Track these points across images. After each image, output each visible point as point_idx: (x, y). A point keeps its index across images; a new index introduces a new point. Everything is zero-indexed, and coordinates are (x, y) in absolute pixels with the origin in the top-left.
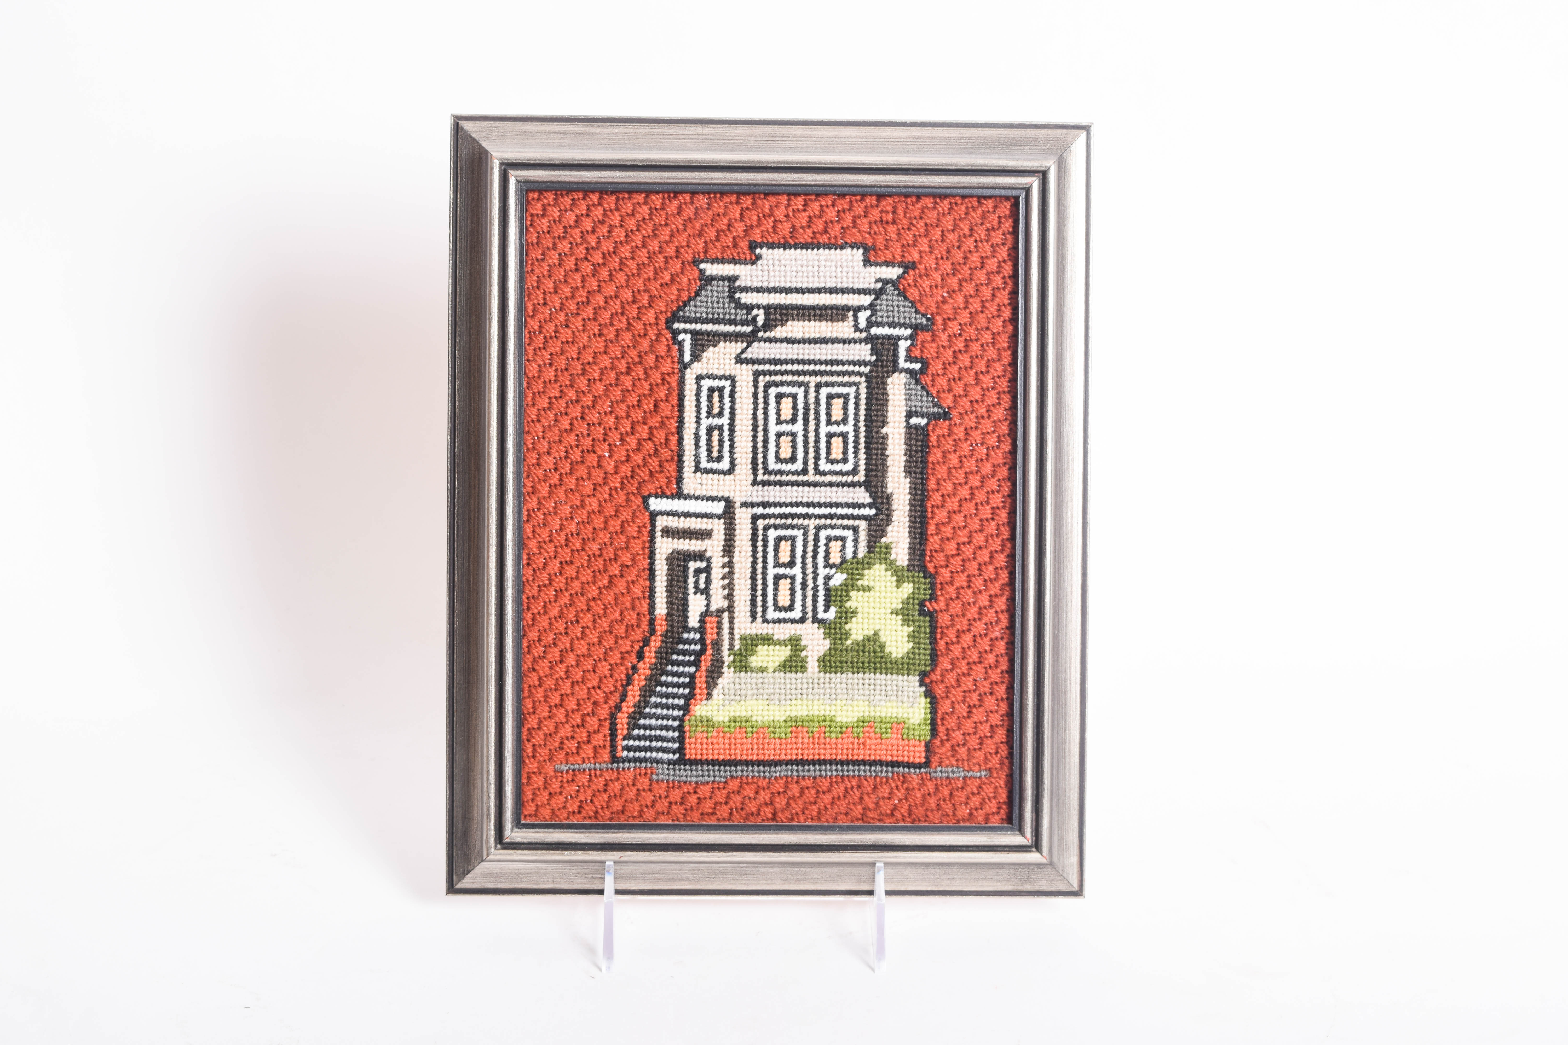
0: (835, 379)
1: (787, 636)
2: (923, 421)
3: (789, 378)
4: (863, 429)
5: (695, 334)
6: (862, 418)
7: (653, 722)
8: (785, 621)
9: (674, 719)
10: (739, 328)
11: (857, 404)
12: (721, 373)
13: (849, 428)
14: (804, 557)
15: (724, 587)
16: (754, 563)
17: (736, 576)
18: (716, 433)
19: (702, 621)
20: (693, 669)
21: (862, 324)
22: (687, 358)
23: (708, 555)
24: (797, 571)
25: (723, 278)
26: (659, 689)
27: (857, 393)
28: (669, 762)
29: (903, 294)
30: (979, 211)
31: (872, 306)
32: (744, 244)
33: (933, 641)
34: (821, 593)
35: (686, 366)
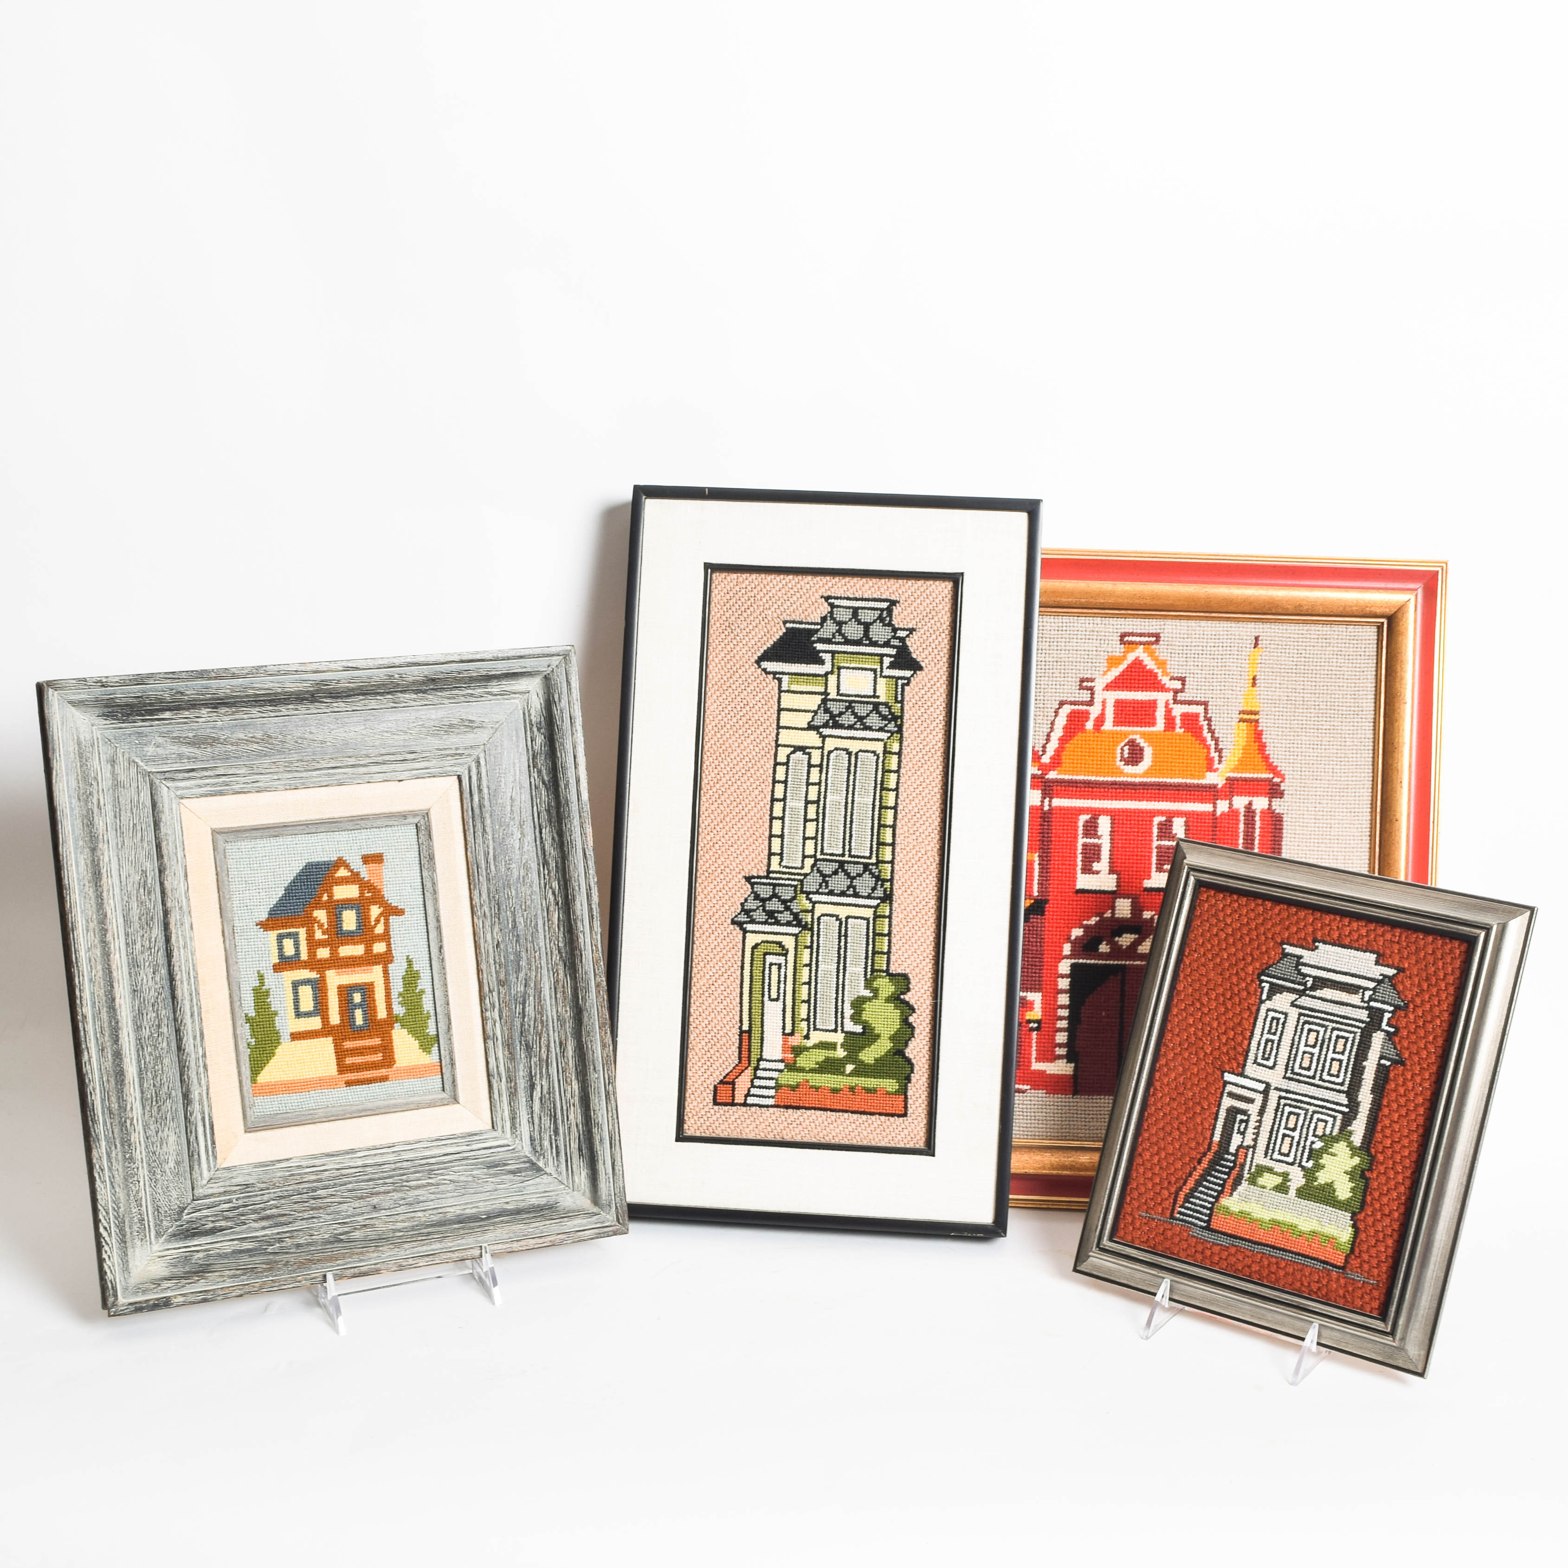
0: (1343, 1027)
1: (1282, 1171)
2: (1388, 1063)
3: (1318, 1021)
4: (1352, 1060)
5: (1271, 984)
6: (1353, 1053)
7: (1198, 1201)
8: (1282, 1161)
9: (1209, 1203)
10: (1296, 986)
11: (1353, 1044)
12: (1281, 1010)
13: (1345, 1058)
14: (1302, 1127)
15: (1254, 1134)
16: (1274, 1123)
17: (1261, 1129)
18: (1270, 1043)
19: (1237, 1150)
20: (1226, 1177)
21: (1366, 999)
22: (1264, 997)
23: (1249, 1113)
24: (1296, 1134)
25: (1294, 956)
26: (1205, 1183)
27: (1354, 1038)
28: (1201, 1227)
29: (1394, 986)
30: (1449, 946)
31: (1374, 990)
32: (1310, 939)
33: (1364, 1196)
34: (1307, 1151)
35: (1262, 1002)
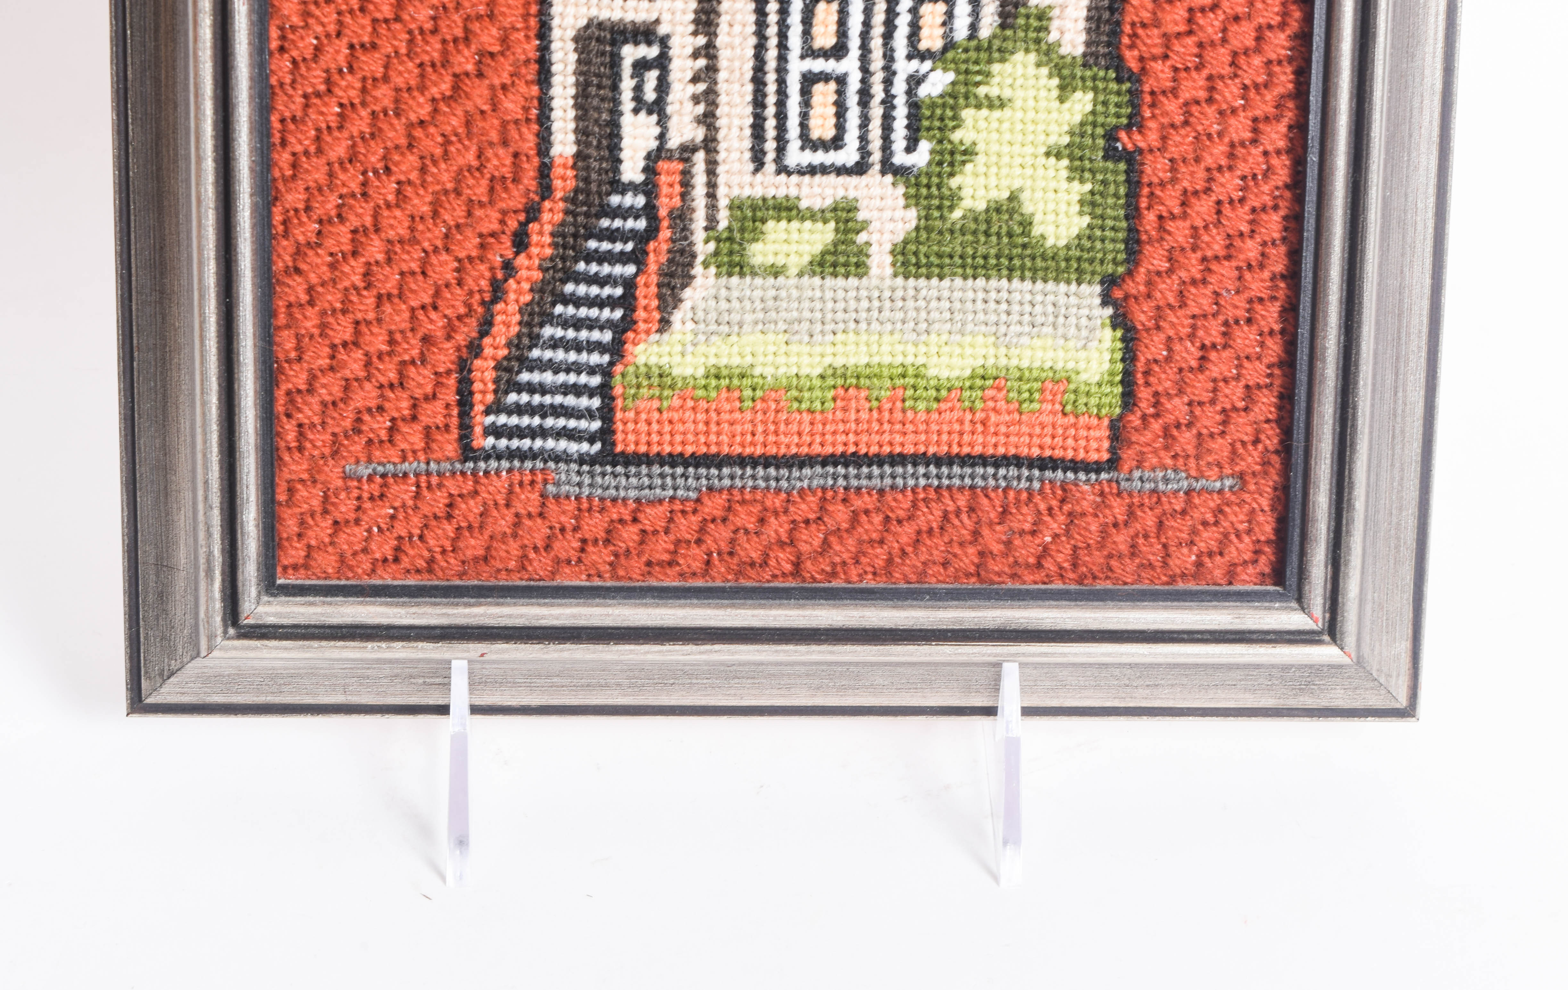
1: (829, 202)
7: (548, 377)
8: (824, 170)
9: (592, 371)
14: (865, 36)
15: (696, 99)
16: (760, 48)
17: (722, 76)
19: (650, 170)
20: (631, 269)
23: (662, 30)
24: (850, 65)
26: (559, 309)
28: (582, 460)
33: (1133, 213)
34: (901, 112)
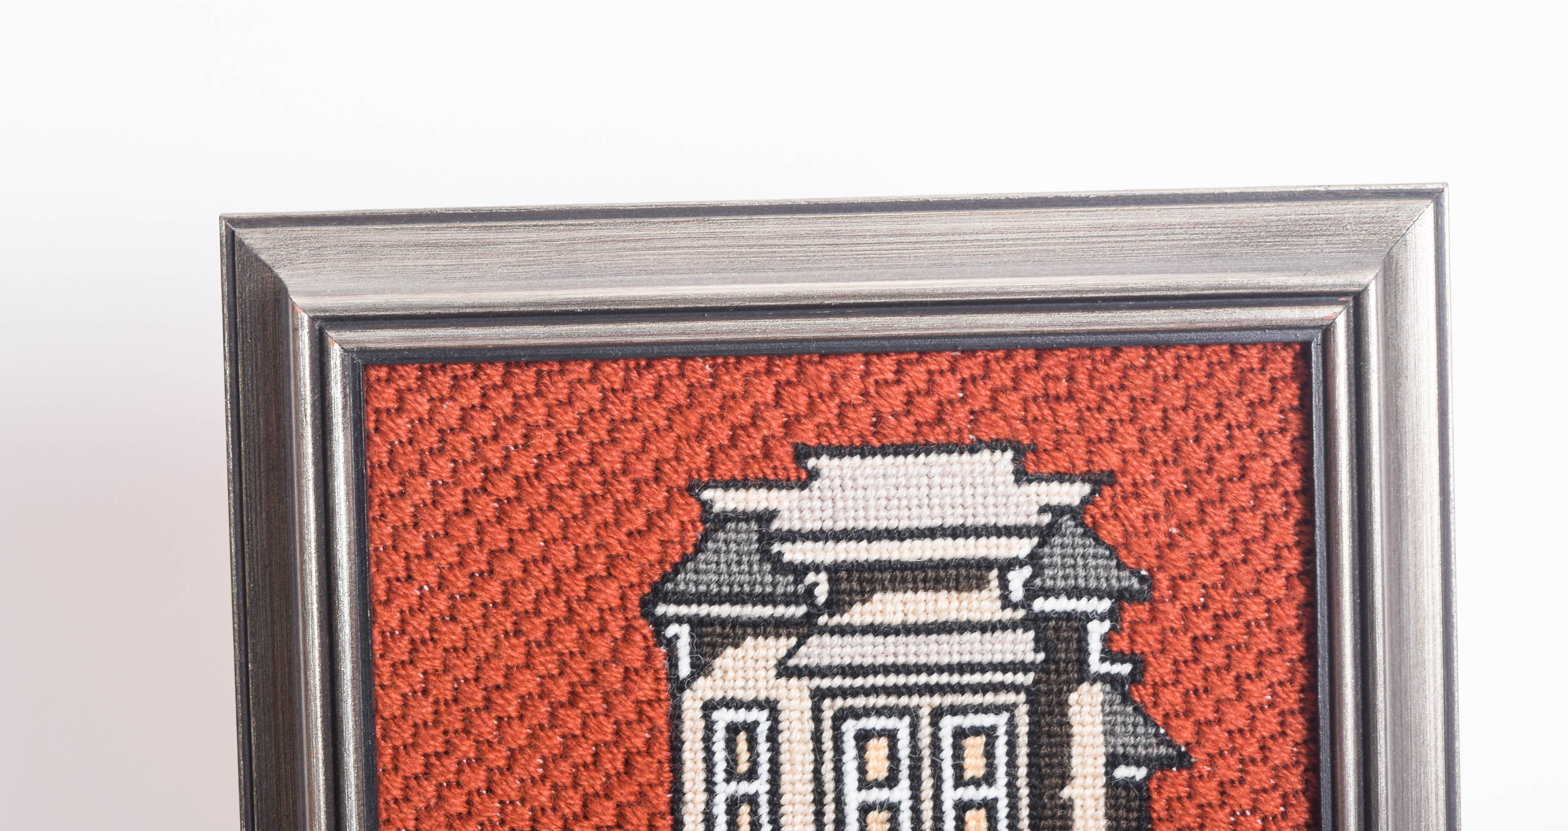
0: (968, 699)
2: (1140, 773)
3: (881, 701)
4: (1024, 792)
5: (697, 624)
6: (1023, 771)
10: (781, 611)
11: (1012, 745)
12: (750, 696)
13: (998, 791)
18: (745, 809)
21: (1017, 593)
22: (684, 669)
25: (746, 517)
27: (1012, 725)
29: (1092, 533)
30: (1234, 370)
31: (1033, 558)
32: (784, 452)
35: (681, 686)
